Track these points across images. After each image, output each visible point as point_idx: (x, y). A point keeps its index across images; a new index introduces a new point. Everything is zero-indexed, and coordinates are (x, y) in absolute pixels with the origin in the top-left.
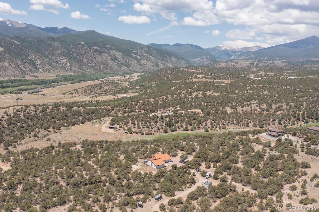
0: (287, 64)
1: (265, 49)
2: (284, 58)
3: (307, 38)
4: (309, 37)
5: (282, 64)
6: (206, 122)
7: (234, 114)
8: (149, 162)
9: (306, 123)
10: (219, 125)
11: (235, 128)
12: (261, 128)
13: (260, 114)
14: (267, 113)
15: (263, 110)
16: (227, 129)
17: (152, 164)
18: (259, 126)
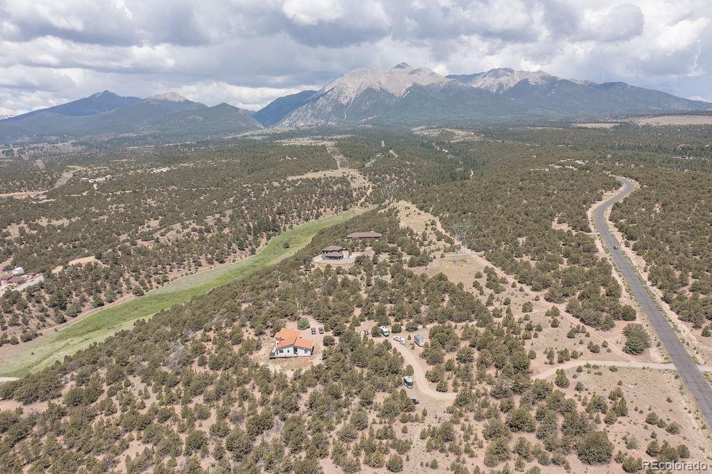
0: (84, 147)
1: (10, 119)
2: (65, 135)
3: (94, 95)
4: (98, 93)
5: (75, 148)
6: (124, 278)
7: (161, 250)
8: (285, 351)
9: (268, 238)
10: (151, 277)
11: (184, 274)
12: (222, 262)
13: (202, 239)
14: (210, 235)
15: (201, 232)
16: (172, 280)
17: (295, 350)
18: (217, 260)
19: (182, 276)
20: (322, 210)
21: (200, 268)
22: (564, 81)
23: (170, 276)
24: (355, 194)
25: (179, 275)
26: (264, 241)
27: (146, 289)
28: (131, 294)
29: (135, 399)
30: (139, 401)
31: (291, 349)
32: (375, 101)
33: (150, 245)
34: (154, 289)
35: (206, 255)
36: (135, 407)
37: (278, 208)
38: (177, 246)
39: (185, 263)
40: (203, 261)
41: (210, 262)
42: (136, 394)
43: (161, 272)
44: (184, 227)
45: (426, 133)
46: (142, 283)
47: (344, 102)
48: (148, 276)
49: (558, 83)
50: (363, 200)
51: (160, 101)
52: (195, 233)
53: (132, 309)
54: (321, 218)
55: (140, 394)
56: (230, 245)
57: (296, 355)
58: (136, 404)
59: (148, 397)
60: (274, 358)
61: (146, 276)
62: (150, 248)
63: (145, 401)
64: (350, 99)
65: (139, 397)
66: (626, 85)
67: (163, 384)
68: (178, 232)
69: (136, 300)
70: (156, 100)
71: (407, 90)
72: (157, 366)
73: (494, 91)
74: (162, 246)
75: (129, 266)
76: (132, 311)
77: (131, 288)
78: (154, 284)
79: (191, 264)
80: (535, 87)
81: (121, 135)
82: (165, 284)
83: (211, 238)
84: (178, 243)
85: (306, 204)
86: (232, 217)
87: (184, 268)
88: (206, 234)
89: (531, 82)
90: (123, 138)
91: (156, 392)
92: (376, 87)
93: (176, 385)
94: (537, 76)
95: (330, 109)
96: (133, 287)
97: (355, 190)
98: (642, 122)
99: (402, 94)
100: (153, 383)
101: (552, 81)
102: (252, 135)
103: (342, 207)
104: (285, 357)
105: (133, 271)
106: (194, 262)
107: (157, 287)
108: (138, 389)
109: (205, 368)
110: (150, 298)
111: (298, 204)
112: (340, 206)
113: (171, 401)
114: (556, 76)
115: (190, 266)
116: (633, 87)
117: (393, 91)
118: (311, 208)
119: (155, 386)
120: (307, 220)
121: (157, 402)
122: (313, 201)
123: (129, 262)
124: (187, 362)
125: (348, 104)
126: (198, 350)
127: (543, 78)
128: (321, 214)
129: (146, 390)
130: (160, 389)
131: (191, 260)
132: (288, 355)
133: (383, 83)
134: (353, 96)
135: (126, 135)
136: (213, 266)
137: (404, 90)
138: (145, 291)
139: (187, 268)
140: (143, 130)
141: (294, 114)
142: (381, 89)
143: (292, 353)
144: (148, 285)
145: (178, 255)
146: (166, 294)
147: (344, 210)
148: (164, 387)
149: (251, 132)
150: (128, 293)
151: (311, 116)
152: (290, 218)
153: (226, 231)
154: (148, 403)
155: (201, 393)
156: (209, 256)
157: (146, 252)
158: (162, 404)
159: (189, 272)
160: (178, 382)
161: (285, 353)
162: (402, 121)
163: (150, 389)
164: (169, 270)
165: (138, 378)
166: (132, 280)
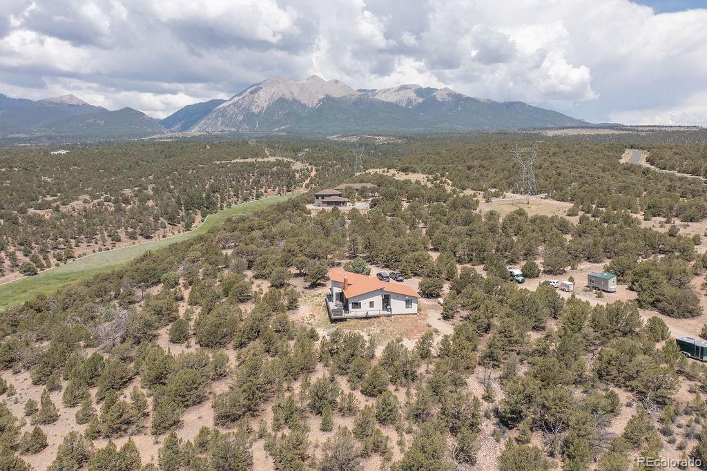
6: (6, 252)
7: (62, 220)
8: (365, 303)
9: (204, 216)
10: (48, 252)
11: (96, 249)
12: (148, 237)
13: (119, 210)
14: (129, 207)
15: (116, 202)
16: (80, 256)
17: (386, 301)
18: (141, 235)
19: (94, 251)
20: (263, 190)
21: (118, 244)
22: (468, 99)
23: (77, 252)
24: (297, 176)
25: (90, 250)
26: (198, 218)
27: (42, 267)
28: (17, 273)
29: (17, 424)
30: (29, 429)
31: (378, 300)
32: (288, 111)
33: (47, 215)
34: (53, 267)
35: (126, 229)
36: (14, 448)
37: (211, 186)
38: (86, 217)
39: (97, 237)
40: (123, 236)
41: (132, 237)
42: (18, 411)
43: (62, 246)
44: (94, 197)
45: (344, 140)
46: (34, 259)
47: (256, 111)
48: (44, 251)
49: (463, 100)
50: (307, 181)
51: (57, 104)
52: (110, 203)
53: (19, 291)
54: (263, 198)
55: (31, 410)
56: (156, 219)
57: (386, 312)
58: (19, 439)
59: (51, 419)
60: (341, 320)
61: (42, 251)
62: (47, 217)
63: (45, 429)
64: (263, 108)
65: (28, 420)
66: (524, 104)
67: (91, 385)
68: (85, 201)
69: (24, 281)
70: (52, 103)
71: (320, 101)
72: (71, 347)
73: (404, 105)
74: (64, 216)
75: (14, 238)
76: (19, 294)
77: (17, 266)
78: (53, 261)
79: (106, 238)
80: (443, 104)
81: (11, 136)
82: (70, 261)
83: (131, 210)
84: (87, 214)
85: (243, 184)
86: (156, 190)
87: (96, 243)
88: (124, 205)
89: (439, 98)
90: (12, 138)
91: (74, 405)
92: (288, 97)
93: (125, 384)
94: (443, 93)
95: (241, 118)
96: (20, 264)
97: (297, 171)
98: (550, 133)
99: (315, 105)
100: (65, 384)
101: (458, 98)
102: (161, 138)
103: (285, 188)
104: (367, 318)
105: (21, 244)
106: (110, 236)
107: (58, 265)
108: (26, 399)
109: (188, 347)
110: (47, 277)
111: (234, 182)
112: (283, 186)
113: (122, 424)
114: (462, 93)
115: (104, 241)
116: (530, 106)
117: (306, 102)
118: (249, 187)
119: (70, 391)
120: (246, 199)
121: (82, 429)
122: (251, 180)
123: (14, 234)
124: (143, 335)
125: (260, 113)
126: (164, 314)
127: (449, 95)
128: (262, 194)
129: (47, 403)
130: (85, 396)
131: (106, 234)
132: (370, 314)
133: (296, 95)
134: (265, 105)
135: (17, 136)
136: (136, 242)
137: (316, 101)
138: (39, 269)
139: (100, 243)
140: (37, 131)
141: (203, 122)
142: (294, 99)
143: (378, 309)
144: (44, 262)
145: (87, 228)
146: (71, 273)
147: (288, 191)
148: (94, 392)
149: (159, 136)
150: (12, 271)
151: (222, 124)
152: (227, 197)
153: (151, 203)
154: (56, 435)
155: (199, 401)
156: (130, 230)
157: (41, 221)
158: (94, 435)
159: (103, 248)
160: (130, 379)
161: (364, 309)
162: (316, 131)
163: (57, 398)
164: (74, 244)
165: (26, 375)
166: (19, 255)
